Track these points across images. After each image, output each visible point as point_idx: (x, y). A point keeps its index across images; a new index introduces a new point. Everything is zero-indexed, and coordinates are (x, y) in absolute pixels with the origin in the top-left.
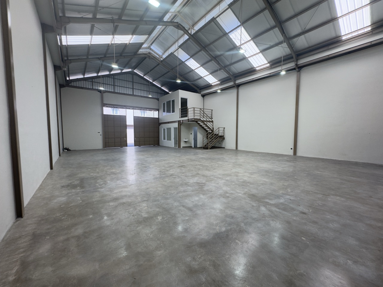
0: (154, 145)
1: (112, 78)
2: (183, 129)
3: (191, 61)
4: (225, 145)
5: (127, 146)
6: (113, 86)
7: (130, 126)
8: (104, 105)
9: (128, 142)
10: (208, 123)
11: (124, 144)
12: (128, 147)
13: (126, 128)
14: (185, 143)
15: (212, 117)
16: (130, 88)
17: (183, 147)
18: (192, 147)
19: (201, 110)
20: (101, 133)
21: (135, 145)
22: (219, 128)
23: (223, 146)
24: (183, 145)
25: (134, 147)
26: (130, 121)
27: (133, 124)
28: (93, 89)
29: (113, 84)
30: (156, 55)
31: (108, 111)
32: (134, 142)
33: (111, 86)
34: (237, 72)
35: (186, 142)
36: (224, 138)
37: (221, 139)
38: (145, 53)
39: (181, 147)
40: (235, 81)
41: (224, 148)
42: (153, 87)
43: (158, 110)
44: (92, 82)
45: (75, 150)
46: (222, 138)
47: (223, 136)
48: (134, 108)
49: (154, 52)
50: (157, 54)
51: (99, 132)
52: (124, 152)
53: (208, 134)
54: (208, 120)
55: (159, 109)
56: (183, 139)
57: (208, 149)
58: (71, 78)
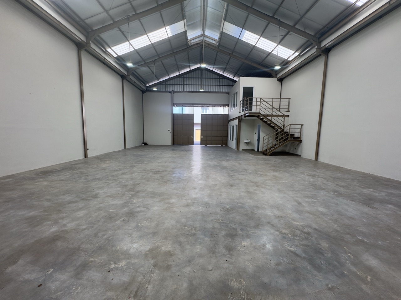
0: (222, 146)
1: (181, 78)
2: (244, 127)
3: (245, 34)
4: (301, 152)
5: (193, 144)
6: (182, 86)
7: (197, 124)
8: (173, 105)
9: (194, 140)
10: (275, 118)
11: (190, 142)
12: (194, 146)
13: (193, 127)
14: (246, 145)
15: (288, 109)
16: (198, 85)
17: (242, 150)
18: (255, 150)
19: (261, 100)
20: (170, 131)
21: (201, 145)
22: (290, 125)
23: (298, 154)
24: (242, 146)
25: (200, 146)
26: (197, 120)
27: (200, 122)
28: (166, 91)
29: (182, 84)
30: (211, 41)
31: (177, 110)
32: (200, 141)
33: (180, 86)
34: (321, 27)
35: (247, 143)
36: (301, 141)
37: (297, 143)
38: (197, 42)
39: (241, 149)
40: (320, 42)
41: (300, 156)
42: (224, 79)
43: (228, 106)
44: (166, 85)
45: (150, 145)
46: (298, 140)
47: (299, 138)
48: (202, 105)
49: (209, 38)
50: (213, 40)
51: (169, 130)
52: (191, 150)
53: (279, 134)
54: (274, 113)
55: (229, 104)
56: (244, 140)
57: (266, 155)
58: (150, 84)
